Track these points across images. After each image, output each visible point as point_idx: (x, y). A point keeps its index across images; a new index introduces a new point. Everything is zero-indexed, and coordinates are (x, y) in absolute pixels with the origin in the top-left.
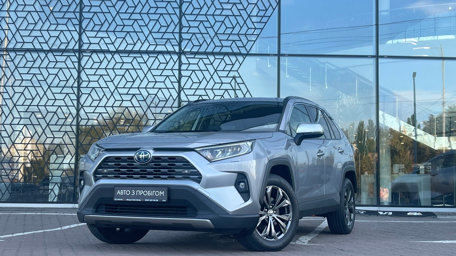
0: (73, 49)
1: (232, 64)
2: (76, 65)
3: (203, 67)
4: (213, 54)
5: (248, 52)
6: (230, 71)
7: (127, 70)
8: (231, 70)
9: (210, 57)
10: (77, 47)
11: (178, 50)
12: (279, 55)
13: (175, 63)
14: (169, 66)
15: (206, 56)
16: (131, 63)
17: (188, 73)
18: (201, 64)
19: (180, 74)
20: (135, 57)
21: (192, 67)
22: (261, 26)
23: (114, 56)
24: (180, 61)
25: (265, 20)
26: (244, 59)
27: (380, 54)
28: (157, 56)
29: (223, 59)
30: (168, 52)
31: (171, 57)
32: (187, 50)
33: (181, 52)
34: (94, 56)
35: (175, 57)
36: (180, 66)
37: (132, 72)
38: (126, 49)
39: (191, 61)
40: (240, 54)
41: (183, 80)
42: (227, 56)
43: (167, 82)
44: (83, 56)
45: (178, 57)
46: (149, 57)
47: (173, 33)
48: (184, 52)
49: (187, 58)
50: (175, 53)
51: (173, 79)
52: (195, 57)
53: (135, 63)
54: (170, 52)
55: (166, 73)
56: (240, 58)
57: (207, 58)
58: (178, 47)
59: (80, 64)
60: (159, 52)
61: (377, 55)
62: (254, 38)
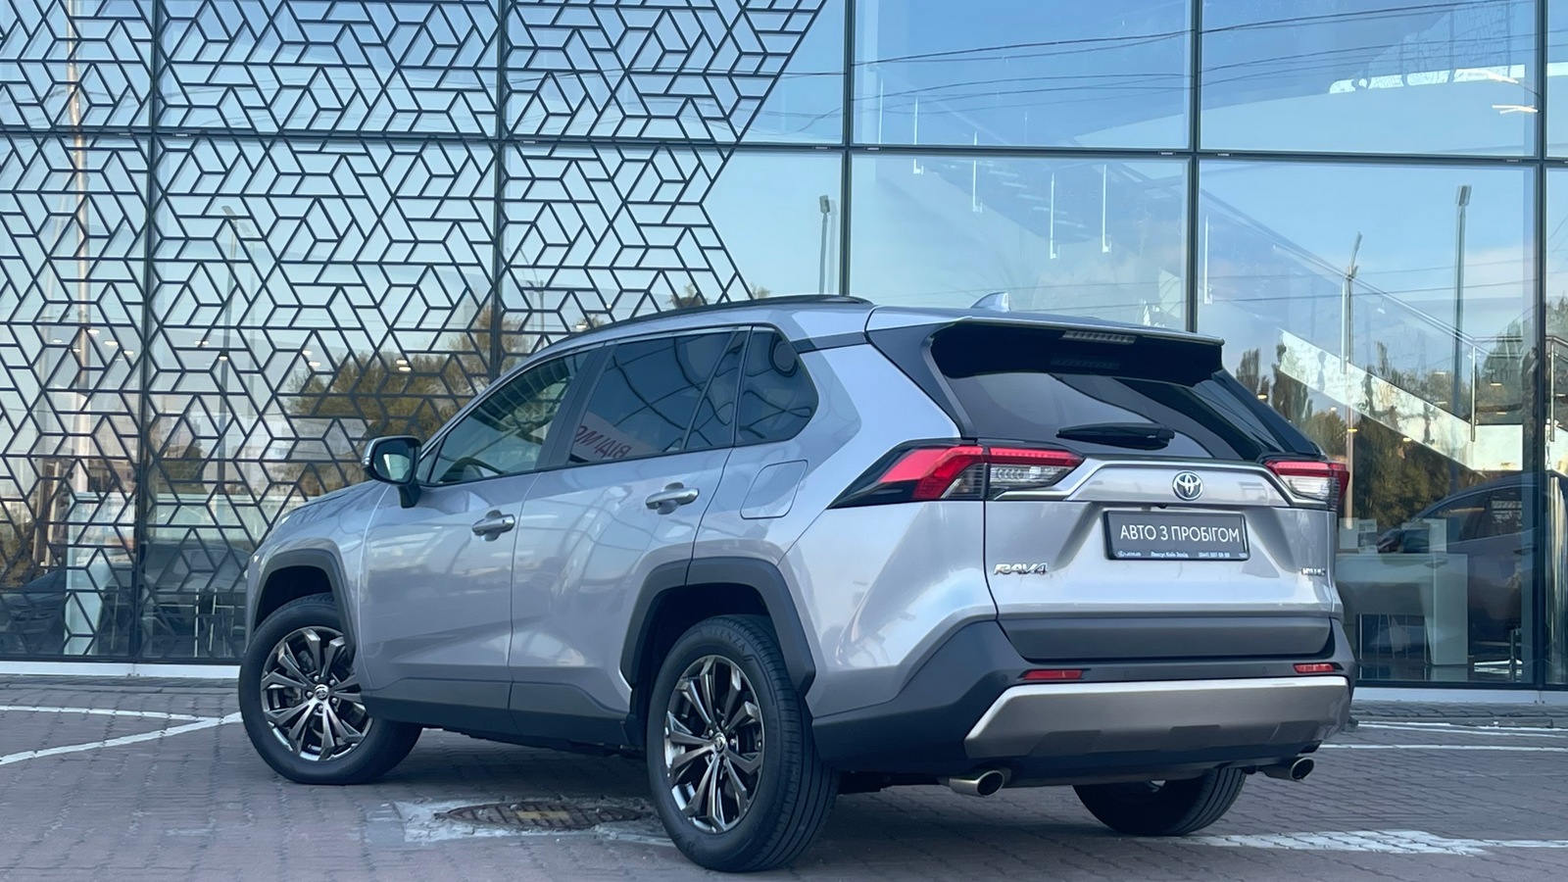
0: (130, 127)
1: (681, 179)
2: (142, 181)
3: (580, 191)
4: (615, 143)
5: (739, 138)
6: (674, 205)
7: (317, 199)
8: (677, 202)
9: (604, 155)
10: (144, 121)
11: (494, 131)
12: (848, 149)
13: (483, 175)
14: (463, 188)
15: (592, 151)
16: (331, 175)
17: (528, 212)
18: (573, 179)
19: (499, 212)
20: (343, 156)
21: (540, 191)
22: (786, 44)
23: (272, 152)
24: (501, 169)
25: (799, 22)
26: (726, 160)
27: (1204, 146)
28: (421, 151)
29: (650, 161)
30: (458, 137)
31: (470, 156)
32: (528, 128)
33: (504, 138)
34: (204, 150)
35: (483, 155)
36: (500, 186)
37: (335, 207)
38: (313, 128)
39: (540, 168)
40: (711, 145)
41: (512, 236)
42: (666, 152)
43: (456, 242)
44: (166, 150)
45: (492, 155)
46: (394, 153)
47: (475, 69)
48: (516, 138)
49: (525, 158)
50: (482, 139)
51: (476, 232)
52: (554, 155)
53: (343, 176)
54: (465, 137)
55: (450, 210)
56: (712, 160)
57: (595, 156)
58: (493, 118)
59: (153, 180)
60: (426, 136)
61: (1192, 150)
62: (759, 87)
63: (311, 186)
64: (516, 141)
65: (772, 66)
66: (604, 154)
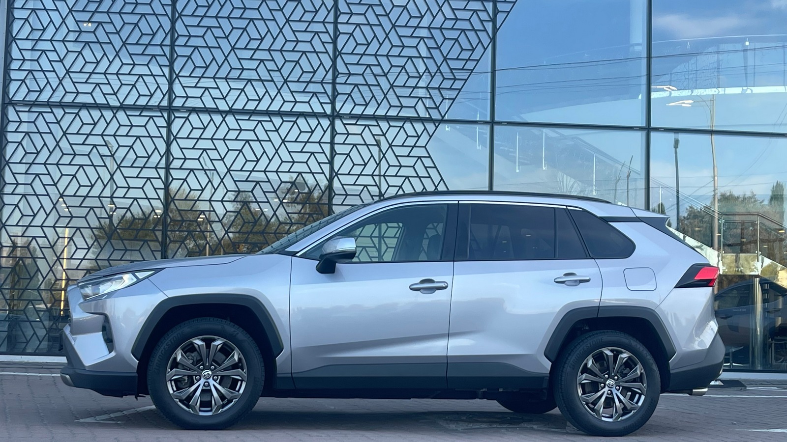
0: (158, 106)
1: (416, 135)
2: (164, 131)
3: (370, 140)
4: (386, 118)
5: (443, 117)
6: (413, 147)
7: (247, 141)
10: (165, 103)
11: (330, 111)
12: (492, 123)
13: (325, 132)
14: (316, 137)
15: (375, 122)
16: (254, 130)
17: (346, 149)
18: (367, 134)
19: (332, 149)
20: (260, 121)
22: (464, 75)
23: (226, 119)
24: (333, 129)
25: (470, 65)
26: (437, 127)
27: (653, 125)
28: (296, 120)
29: (402, 127)
30: (313, 114)
31: (319, 123)
32: (345, 111)
33: (335, 115)
34: (193, 117)
35: (325, 123)
36: (333, 137)
37: (256, 145)
38: (245, 108)
39: (352, 129)
40: (430, 120)
41: (338, 160)
42: (409, 123)
43: (312, 162)
44: (175, 117)
45: (329, 123)
46: (283, 121)
47: (322, 83)
49: (344, 124)
50: (324, 115)
51: (322, 158)
52: (358, 123)
53: (260, 131)
54: (317, 114)
55: (310, 148)
56: (430, 127)
57: (376, 124)
58: (330, 106)
59: (169, 132)
60: (299, 114)
61: (647, 127)
62: (453, 94)
63: (244, 135)
64: (340, 116)
65: (458, 84)
66: (381, 123)
